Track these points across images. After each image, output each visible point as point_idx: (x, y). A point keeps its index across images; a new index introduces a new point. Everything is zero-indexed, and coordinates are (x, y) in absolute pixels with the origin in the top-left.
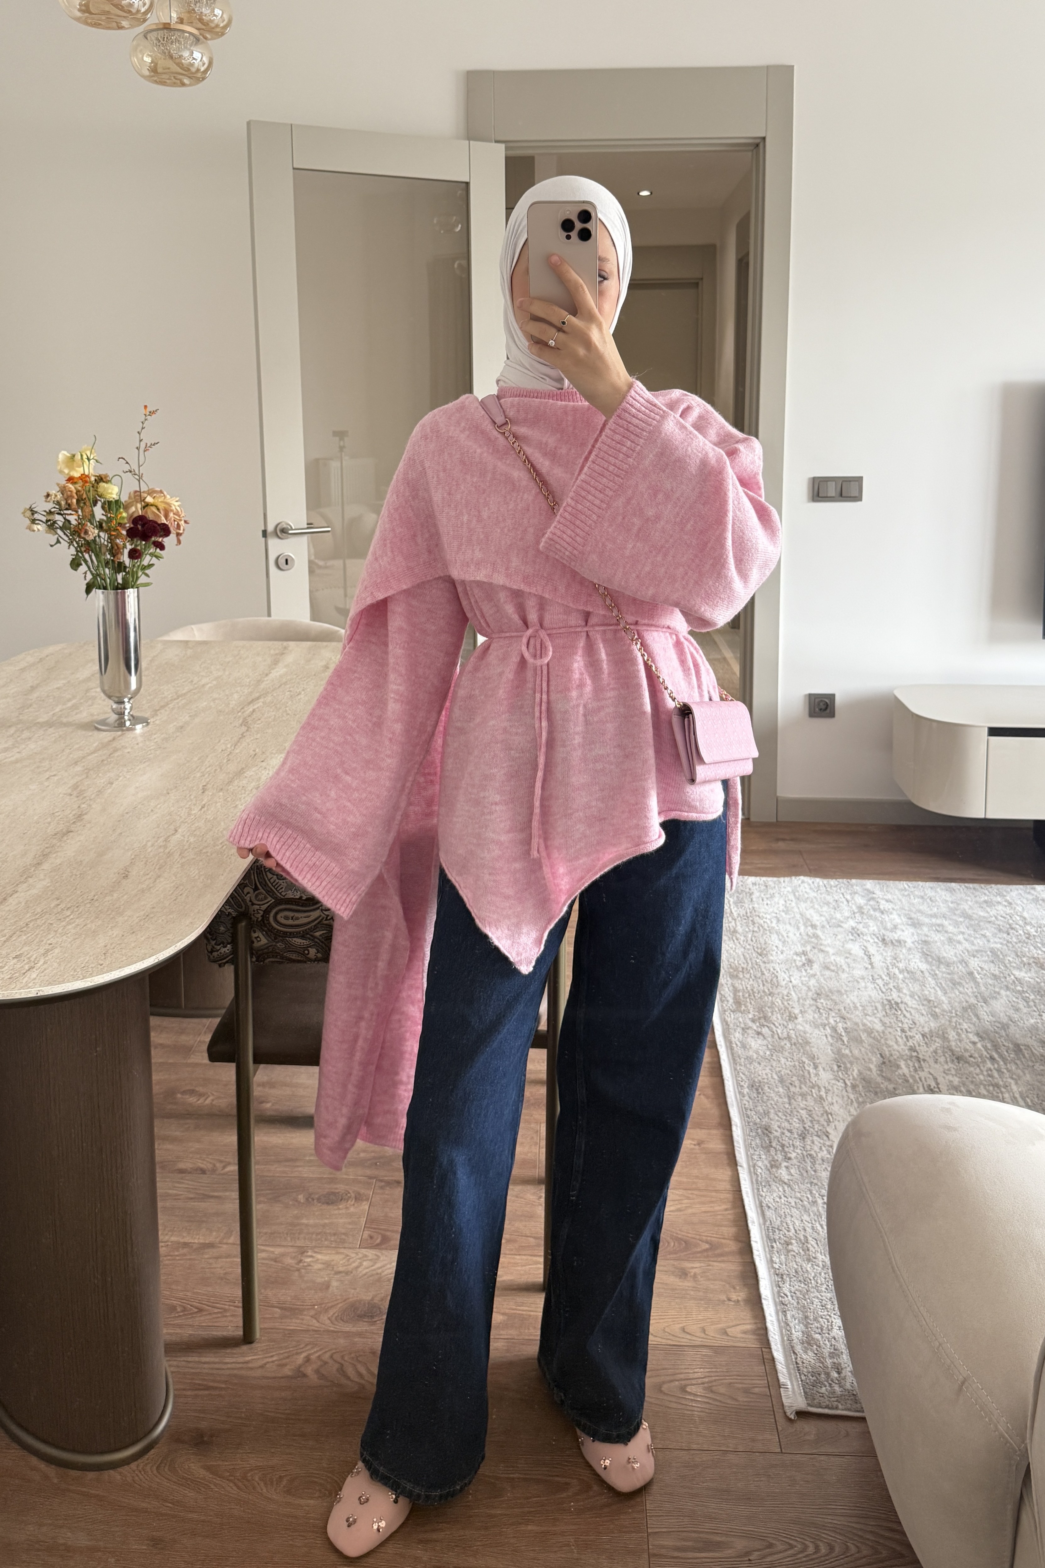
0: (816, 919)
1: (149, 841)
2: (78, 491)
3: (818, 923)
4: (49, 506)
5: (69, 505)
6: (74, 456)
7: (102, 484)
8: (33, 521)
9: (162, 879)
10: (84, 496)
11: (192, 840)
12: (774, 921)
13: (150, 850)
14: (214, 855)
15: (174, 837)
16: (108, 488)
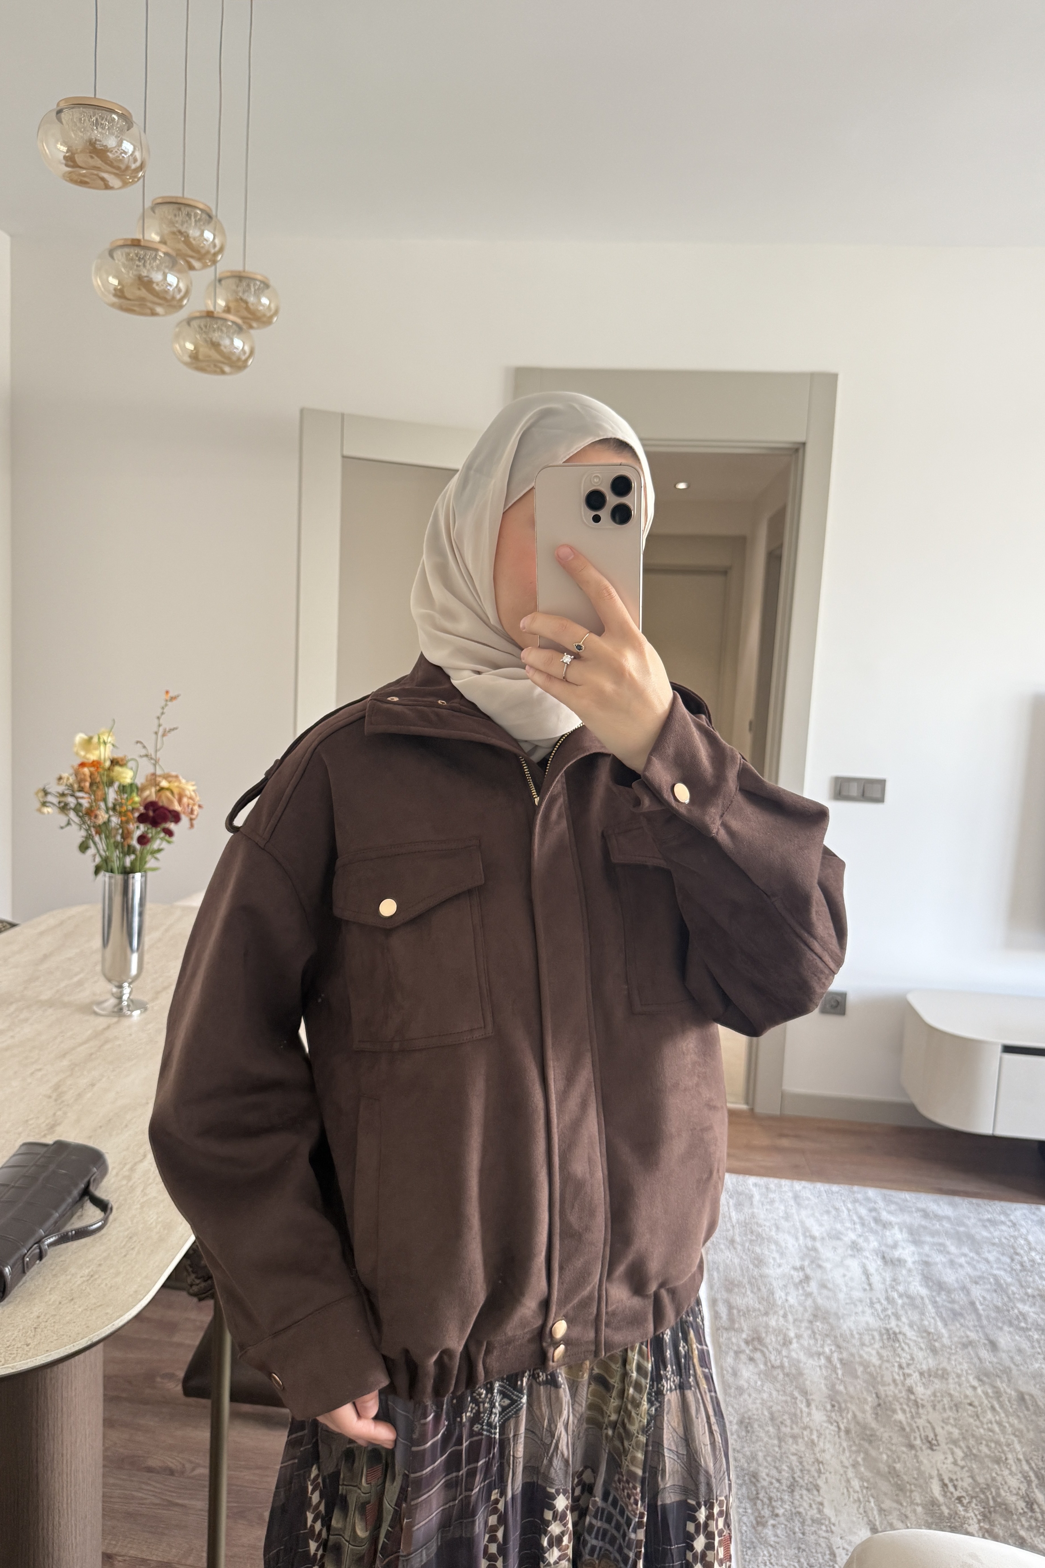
0: (816, 1231)
2: (91, 775)
3: (817, 1234)
4: (61, 789)
5: (82, 788)
6: (90, 739)
7: (117, 769)
8: (44, 804)
10: (98, 779)
12: (774, 1229)
16: (122, 773)
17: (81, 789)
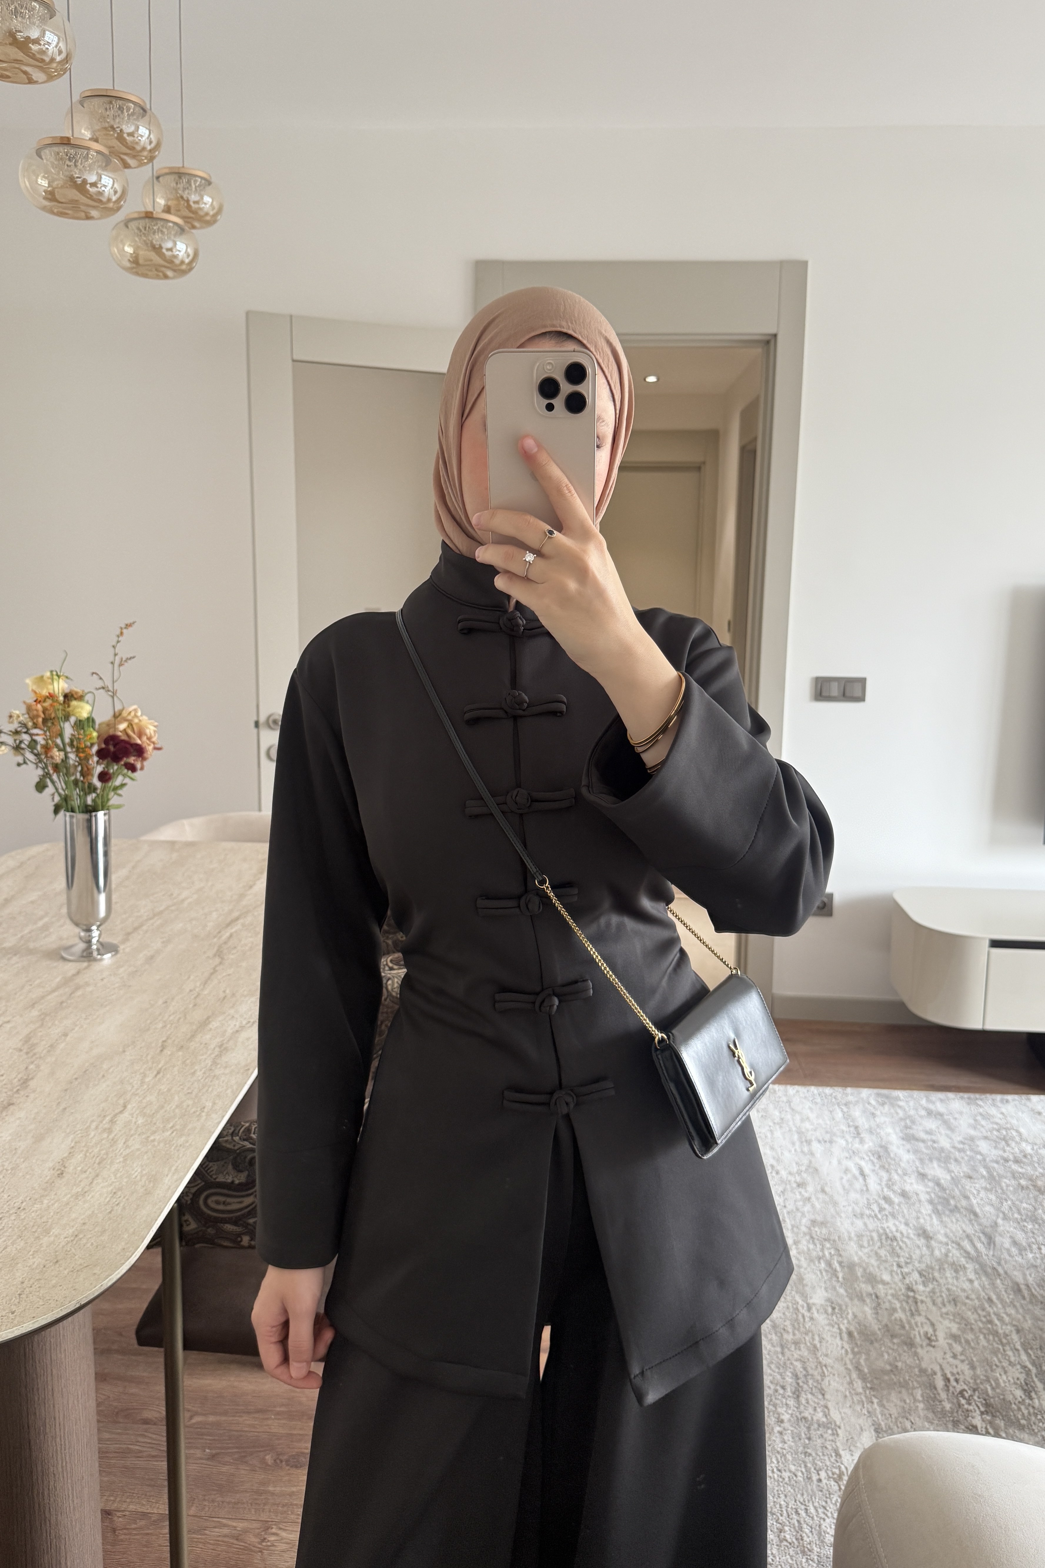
1: (93, 1121)
4: (15, 726)
5: (36, 724)
7: (73, 703)
9: (99, 1180)
10: (52, 715)
11: (140, 1121)
13: (92, 1134)
14: (162, 1145)
15: (122, 1116)
16: (78, 707)
17: (35, 726)
